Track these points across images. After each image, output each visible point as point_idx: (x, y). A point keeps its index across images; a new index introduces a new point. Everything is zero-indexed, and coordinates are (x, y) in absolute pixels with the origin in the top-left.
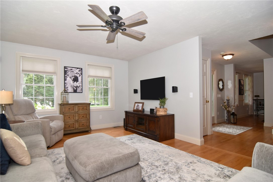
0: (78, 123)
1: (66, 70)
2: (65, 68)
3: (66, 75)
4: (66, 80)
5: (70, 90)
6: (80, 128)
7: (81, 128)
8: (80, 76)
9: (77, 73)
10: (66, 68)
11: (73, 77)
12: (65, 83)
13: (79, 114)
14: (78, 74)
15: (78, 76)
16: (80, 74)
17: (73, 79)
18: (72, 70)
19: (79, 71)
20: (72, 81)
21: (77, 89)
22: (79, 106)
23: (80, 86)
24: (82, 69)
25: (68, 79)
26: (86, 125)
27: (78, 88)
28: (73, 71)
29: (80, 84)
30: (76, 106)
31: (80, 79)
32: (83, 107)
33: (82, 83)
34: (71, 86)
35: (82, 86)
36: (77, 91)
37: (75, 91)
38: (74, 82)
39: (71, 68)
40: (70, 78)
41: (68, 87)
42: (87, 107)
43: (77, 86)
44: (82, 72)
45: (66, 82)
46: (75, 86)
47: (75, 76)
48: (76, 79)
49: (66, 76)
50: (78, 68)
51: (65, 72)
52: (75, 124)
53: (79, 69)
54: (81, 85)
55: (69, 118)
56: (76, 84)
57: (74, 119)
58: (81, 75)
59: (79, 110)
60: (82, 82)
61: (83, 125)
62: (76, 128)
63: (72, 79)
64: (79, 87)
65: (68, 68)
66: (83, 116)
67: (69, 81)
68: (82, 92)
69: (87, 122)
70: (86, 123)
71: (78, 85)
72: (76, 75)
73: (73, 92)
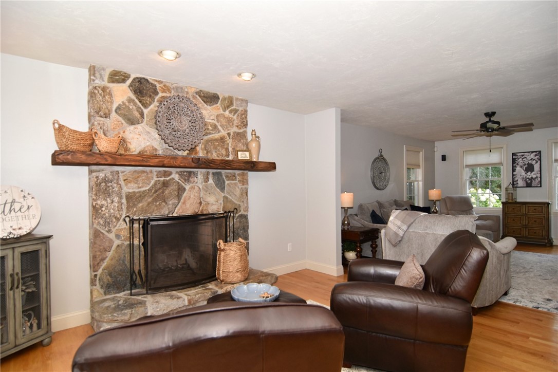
0: (527, 230)
1: (514, 157)
2: (513, 154)
3: (515, 163)
4: (515, 171)
5: (521, 183)
6: (530, 236)
7: (532, 237)
8: (536, 163)
9: (531, 159)
10: (515, 155)
11: (525, 165)
12: (513, 175)
13: (529, 218)
14: (534, 160)
15: (534, 162)
16: (537, 160)
17: (526, 168)
18: (523, 157)
19: (536, 155)
20: (523, 171)
21: (532, 182)
22: (528, 207)
23: (537, 177)
24: (540, 152)
25: (518, 169)
26: (541, 235)
27: (534, 181)
28: (526, 158)
29: (537, 175)
30: (524, 206)
31: (536, 167)
32: (535, 208)
33: (541, 173)
34: (523, 178)
35: (541, 177)
36: (531, 185)
37: (529, 185)
38: (527, 172)
39: (523, 154)
40: (521, 167)
41: (517, 180)
42: (542, 209)
43: (532, 178)
44: (540, 156)
45: (514, 173)
46: (528, 178)
47: (528, 164)
48: (530, 168)
49: (514, 165)
50: (532, 152)
51: (514, 161)
52: (522, 229)
53: (535, 153)
54: (539, 175)
55: (514, 220)
56: (530, 175)
57: (521, 223)
58: (539, 162)
59: (528, 212)
60: (541, 171)
61: (535, 233)
62: (525, 235)
63: (524, 169)
64: (535, 178)
65: (519, 154)
66: (535, 221)
67: (520, 171)
68: (541, 186)
69: (542, 230)
70: (541, 232)
71: (534, 176)
72: (530, 162)
73: (525, 186)
